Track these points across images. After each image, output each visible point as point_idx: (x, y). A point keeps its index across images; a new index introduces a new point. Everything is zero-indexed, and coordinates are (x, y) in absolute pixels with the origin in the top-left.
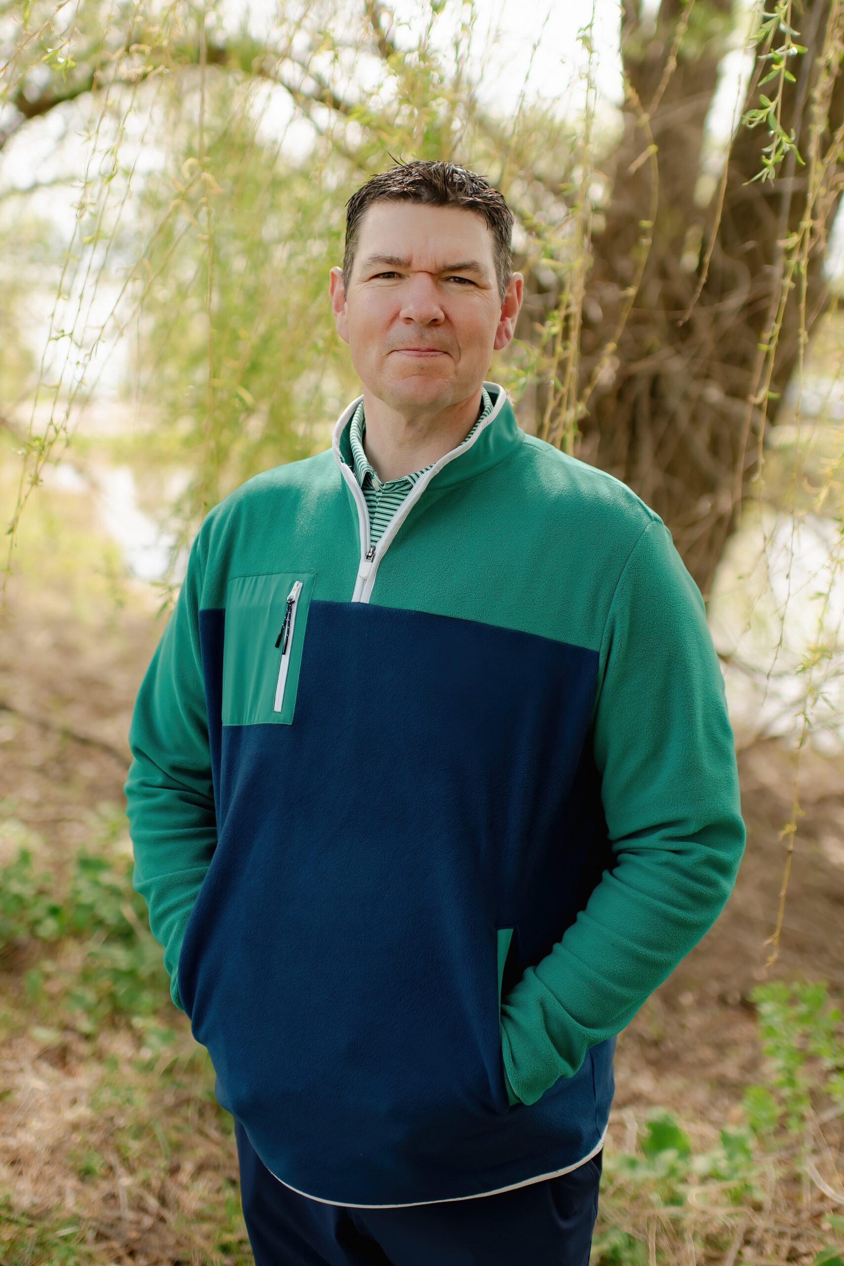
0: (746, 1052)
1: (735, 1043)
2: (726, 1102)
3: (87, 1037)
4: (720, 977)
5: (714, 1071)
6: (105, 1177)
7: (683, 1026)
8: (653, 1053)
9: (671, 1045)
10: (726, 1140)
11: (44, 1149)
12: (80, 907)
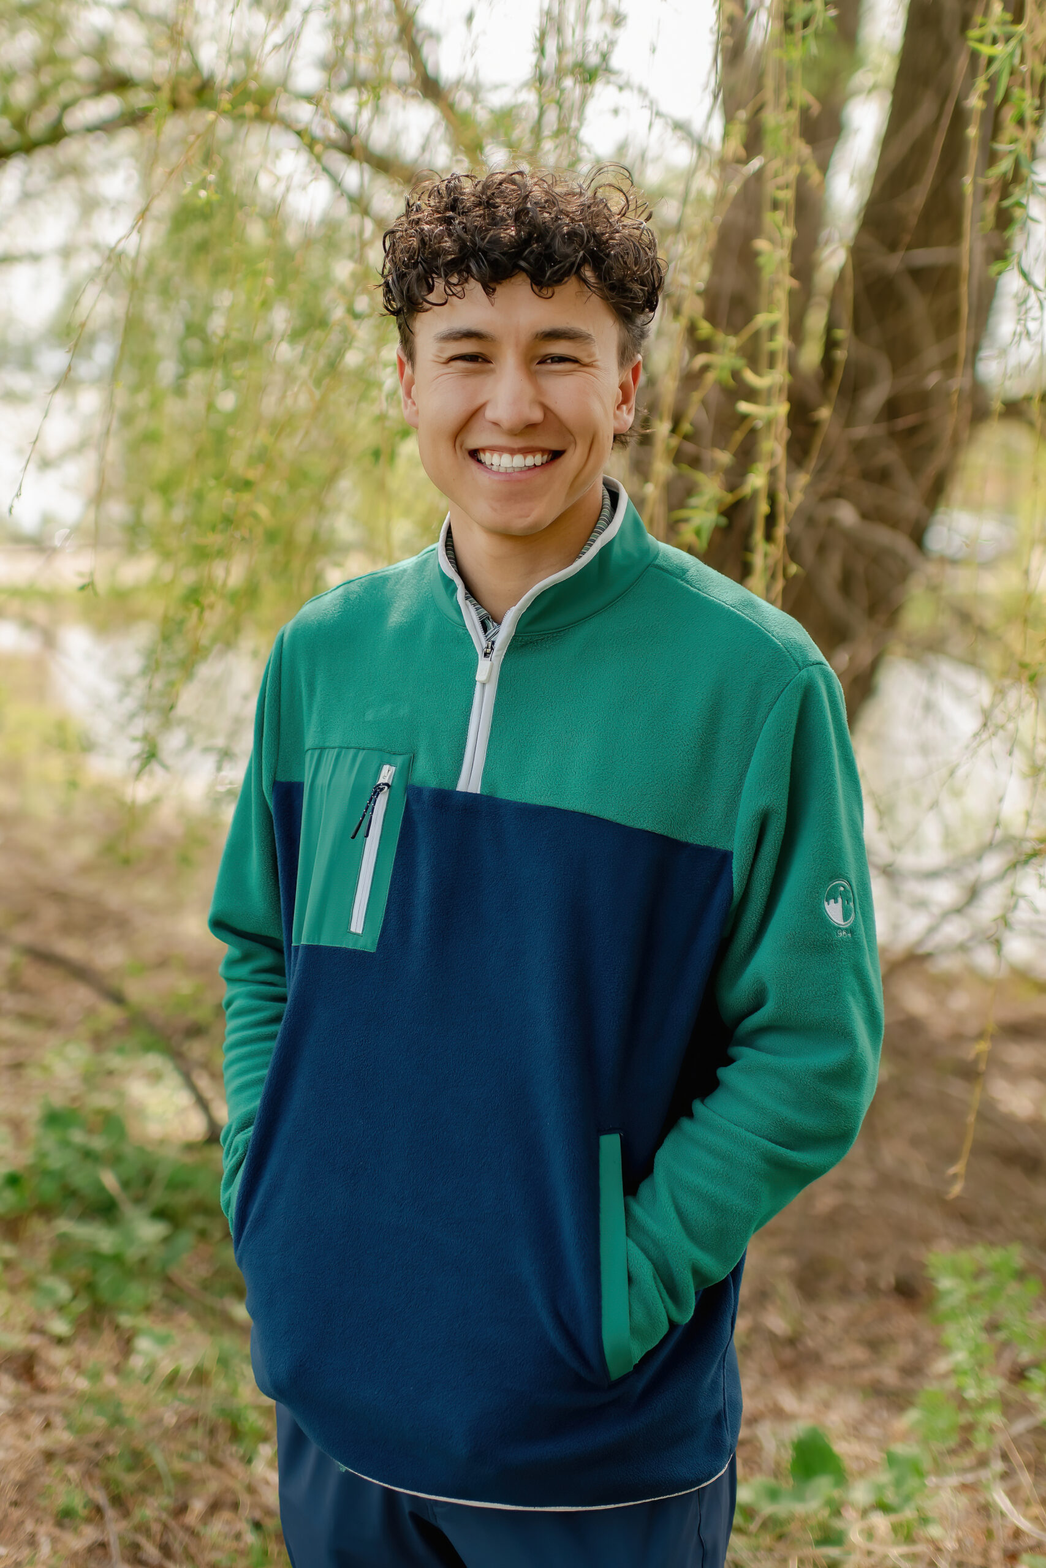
0: (905, 1351)
1: (892, 1340)
2: (885, 1414)
3: (60, 1341)
4: (870, 1256)
5: (866, 1376)
6: (88, 1520)
7: (824, 1319)
8: (788, 1354)
9: (810, 1343)
10: (892, 1460)
11: (10, 1484)
12: (47, 1173)
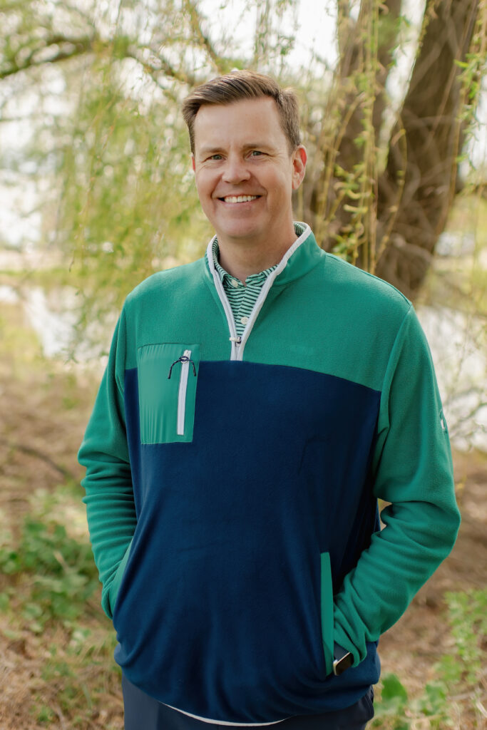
0: (432, 634)
1: (425, 629)
2: (424, 665)
3: (37, 634)
6: (52, 722)
10: (428, 689)
11: (15, 705)
12: (29, 553)
